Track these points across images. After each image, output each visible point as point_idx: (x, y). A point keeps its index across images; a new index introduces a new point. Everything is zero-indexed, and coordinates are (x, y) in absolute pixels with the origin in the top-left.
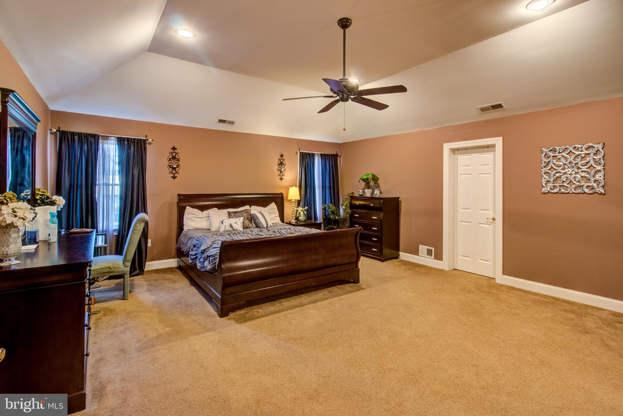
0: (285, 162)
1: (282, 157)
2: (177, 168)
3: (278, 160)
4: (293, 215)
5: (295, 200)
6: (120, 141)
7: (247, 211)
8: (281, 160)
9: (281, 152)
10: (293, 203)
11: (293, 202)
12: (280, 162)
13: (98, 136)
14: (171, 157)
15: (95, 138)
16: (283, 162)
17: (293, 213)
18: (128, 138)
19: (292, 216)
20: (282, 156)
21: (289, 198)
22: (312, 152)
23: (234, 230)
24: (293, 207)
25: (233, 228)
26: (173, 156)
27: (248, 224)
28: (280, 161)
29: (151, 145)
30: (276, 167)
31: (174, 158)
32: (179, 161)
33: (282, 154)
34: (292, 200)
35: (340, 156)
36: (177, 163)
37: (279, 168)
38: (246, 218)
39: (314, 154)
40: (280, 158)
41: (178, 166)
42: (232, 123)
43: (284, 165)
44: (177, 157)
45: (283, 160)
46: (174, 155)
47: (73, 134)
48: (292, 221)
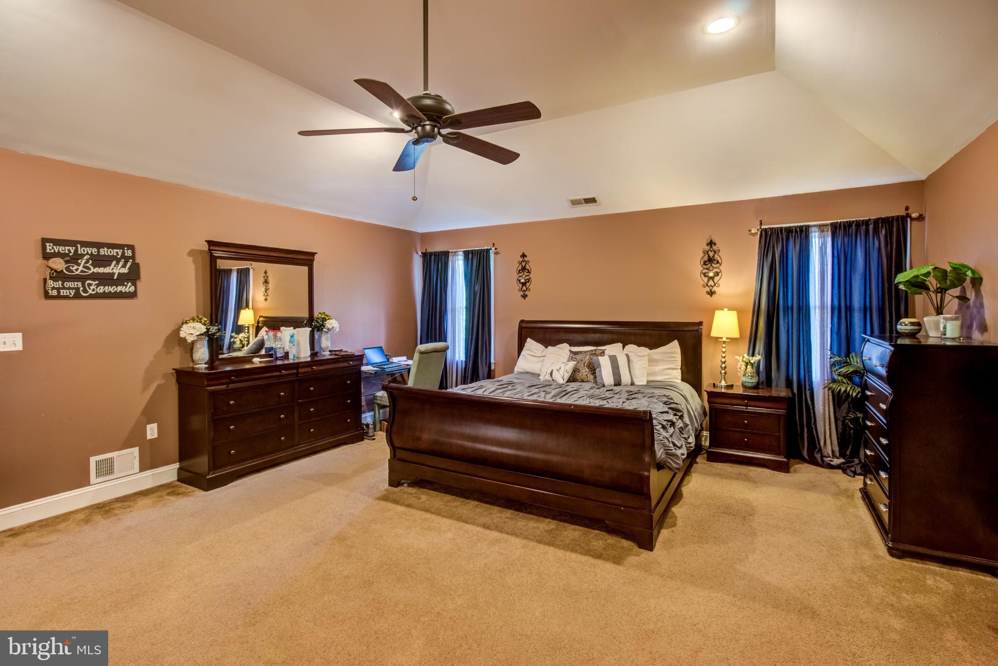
0: (724, 256)
1: (711, 247)
2: (527, 283)
3: (702, 254)
4: (723, 371)
5: (727, 338)
6: (466, 254)
7: (594, 352)
8: (710, 252)
9: (710, 236)
10: (724, 345)
11: (724, 342)
12: (706, 258)
13: (449, 252)
14: (520, 268)
15: (446, 254)
16: (714, 256)
17: (723, 365)
18: (472, 251)
19: (721, 373)
20: (711, 243)
21: (714, 334)
22: (799, 224)
23: (553, 380)
24: (724, 352)
25: (552, 377)
26: (522, 266)
27: (587, 375)
28: (707, 256)
29: (499, 255)
30: (698, 268)
31: (524, 269)
32: (530, 273)
33: (711, 241)
34: (722, 338)
35: (921, 218)
36: (528, 276)
37: (705, 271)
38: (586, 364)
39: (808, 227)
40: (707, 248)
41: (528, 279)
42: (592, 200)
43: (718, 262)
44: (527, 267)
45: (715, 252)
46: (524, 265)
47: (431, 254)
48: (720, 382)
